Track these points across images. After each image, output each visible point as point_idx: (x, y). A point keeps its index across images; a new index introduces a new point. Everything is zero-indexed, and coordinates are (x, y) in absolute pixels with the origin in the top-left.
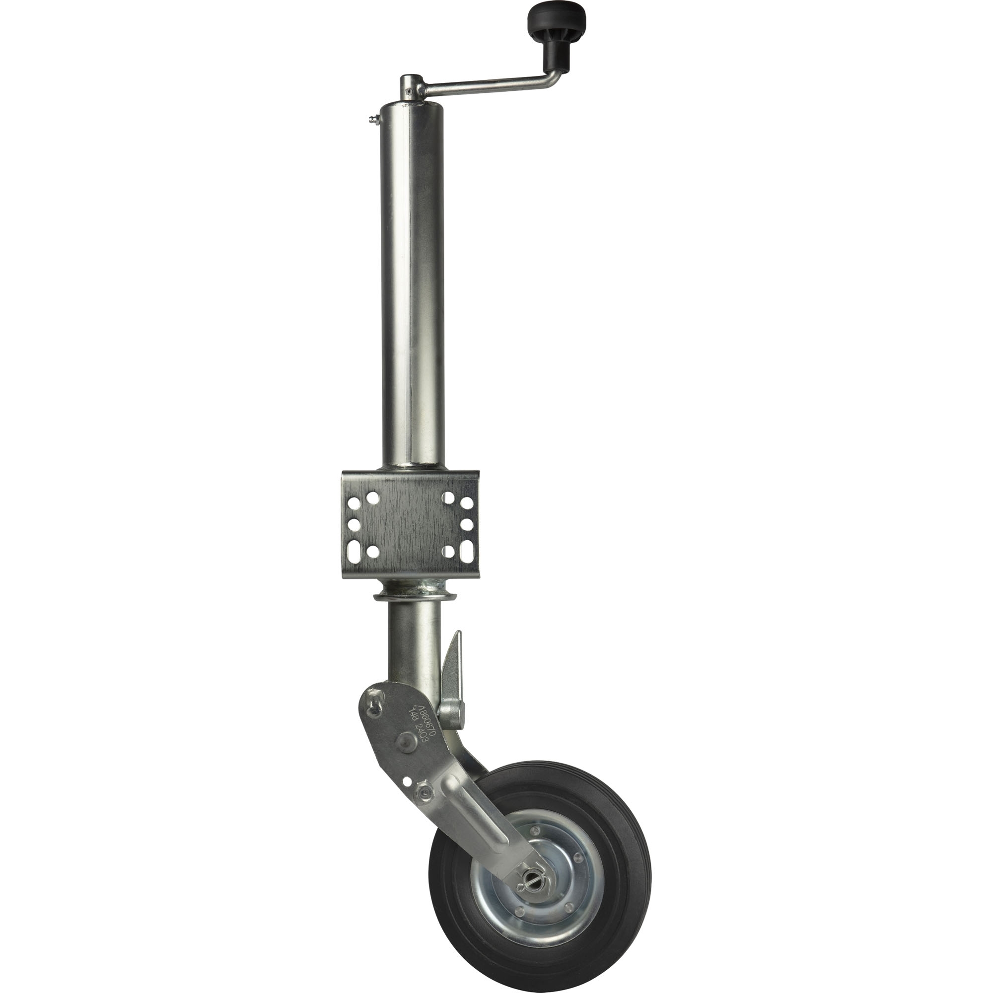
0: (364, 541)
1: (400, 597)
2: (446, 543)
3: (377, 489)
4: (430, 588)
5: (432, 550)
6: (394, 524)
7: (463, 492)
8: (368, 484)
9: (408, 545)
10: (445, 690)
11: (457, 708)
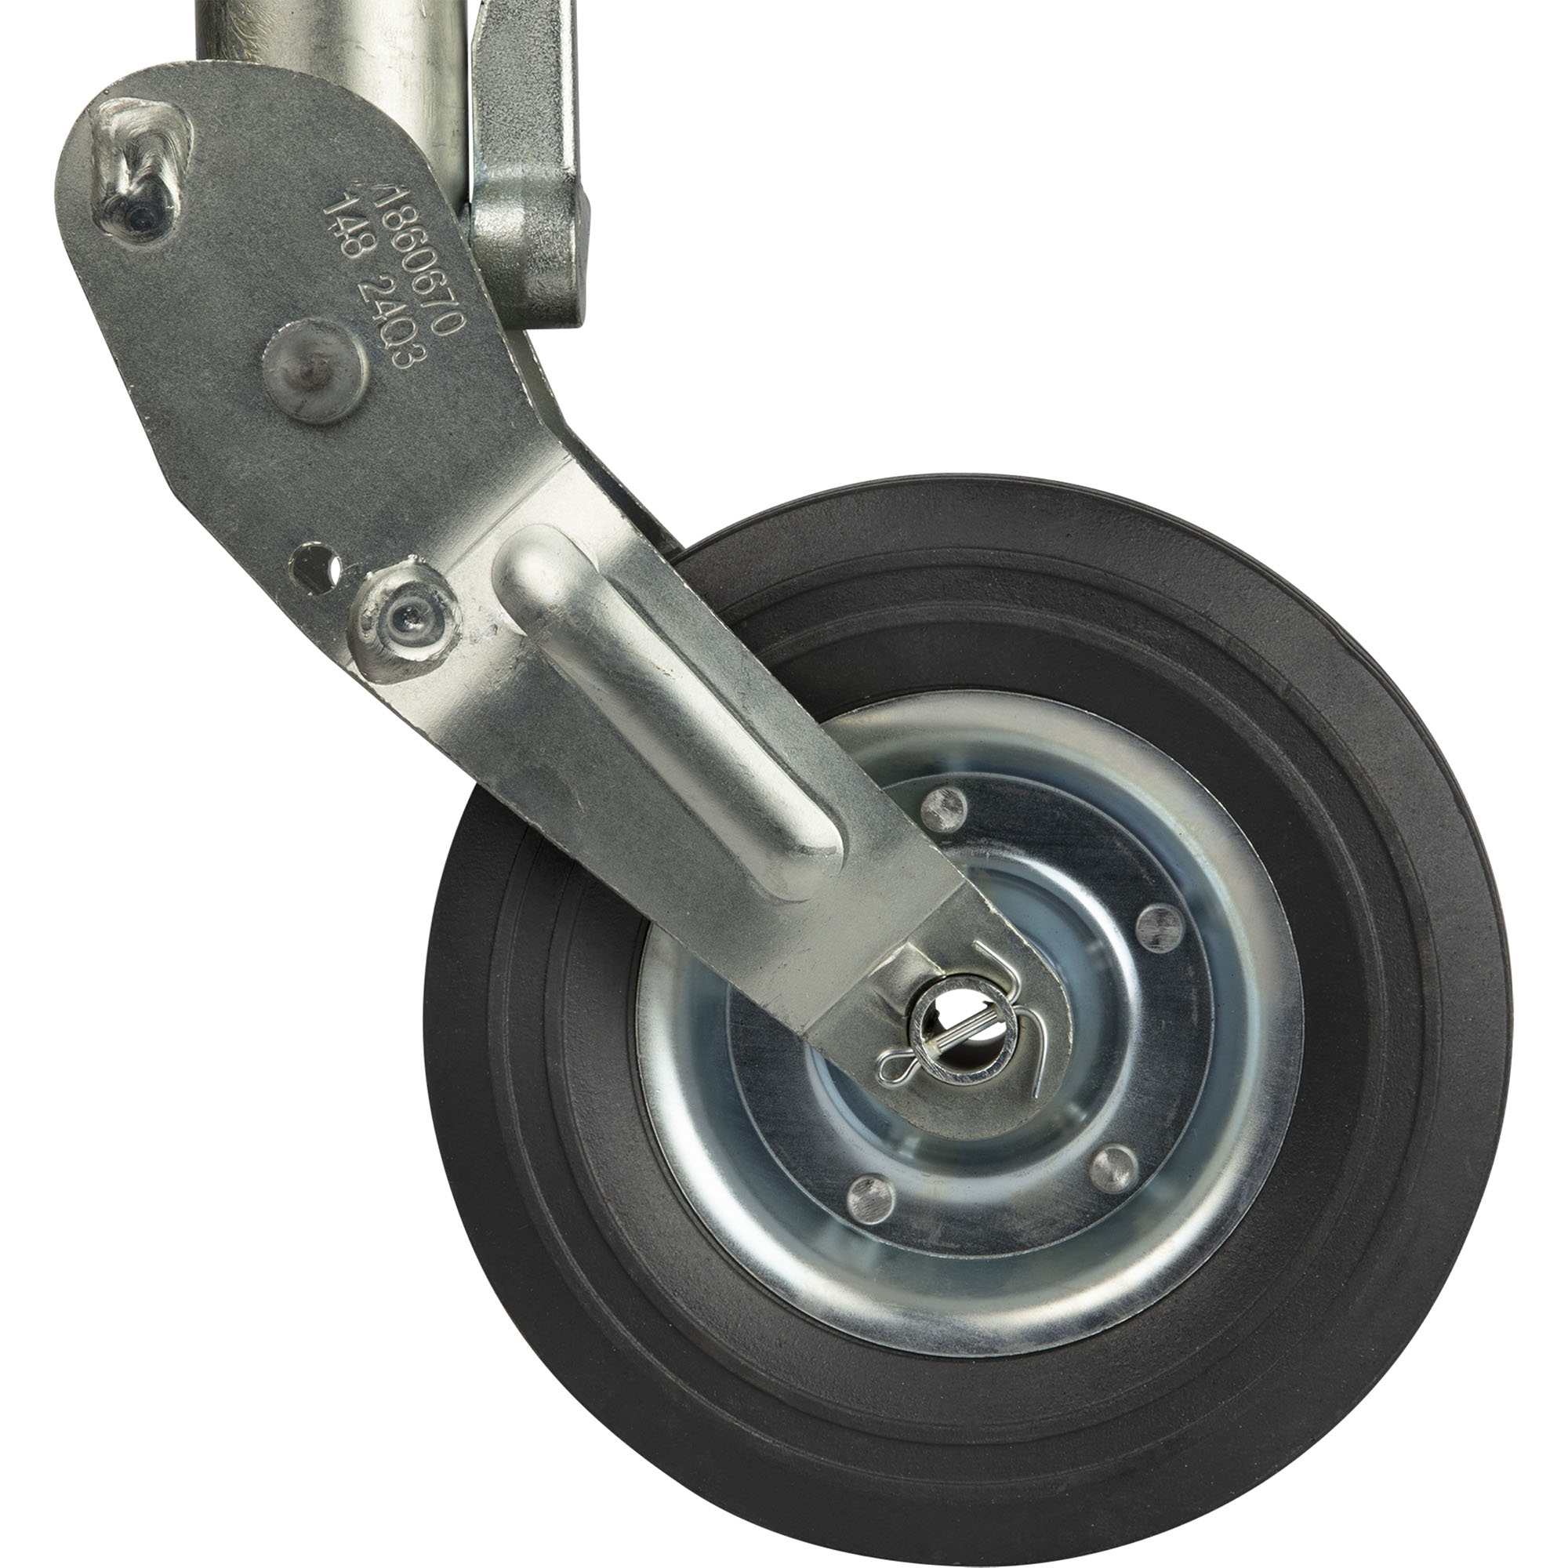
10: (491, 123)
11: (559, 215)
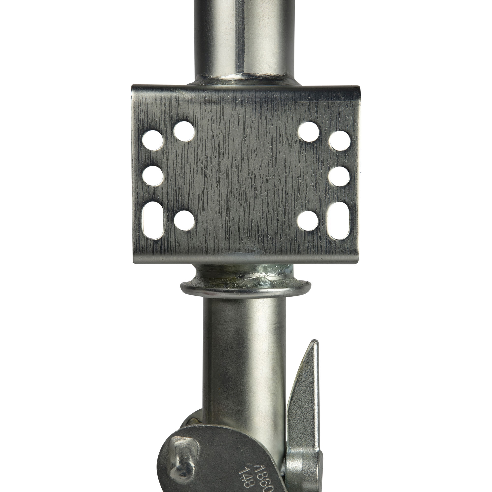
0: (170, 203)
1: (227, 292)
2: (304, 207)
3: (190, 116)
4: (272, 277)
5: (281, 218)
6: (220, 175)
7: (333, 122)
8: (177, 108)
9: (242, 210)
10: (292, 434)
11: (313, 467)
